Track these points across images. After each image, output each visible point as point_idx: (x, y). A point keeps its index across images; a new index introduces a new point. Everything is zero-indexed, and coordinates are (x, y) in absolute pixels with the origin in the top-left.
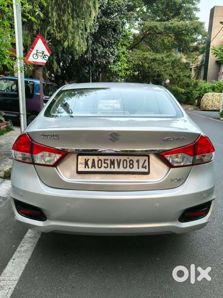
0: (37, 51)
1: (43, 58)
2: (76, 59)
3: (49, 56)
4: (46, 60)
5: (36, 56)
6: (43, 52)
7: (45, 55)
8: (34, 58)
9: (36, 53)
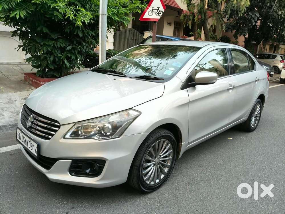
0: (153, 7)
1: (158, 15)
2: (240, 15)
3: (163, 12)
4: (160, 16)
5: (151, 13)
6: (159, 8)
7: (160, 11)
8: (149, 15)
9: (152, 10)
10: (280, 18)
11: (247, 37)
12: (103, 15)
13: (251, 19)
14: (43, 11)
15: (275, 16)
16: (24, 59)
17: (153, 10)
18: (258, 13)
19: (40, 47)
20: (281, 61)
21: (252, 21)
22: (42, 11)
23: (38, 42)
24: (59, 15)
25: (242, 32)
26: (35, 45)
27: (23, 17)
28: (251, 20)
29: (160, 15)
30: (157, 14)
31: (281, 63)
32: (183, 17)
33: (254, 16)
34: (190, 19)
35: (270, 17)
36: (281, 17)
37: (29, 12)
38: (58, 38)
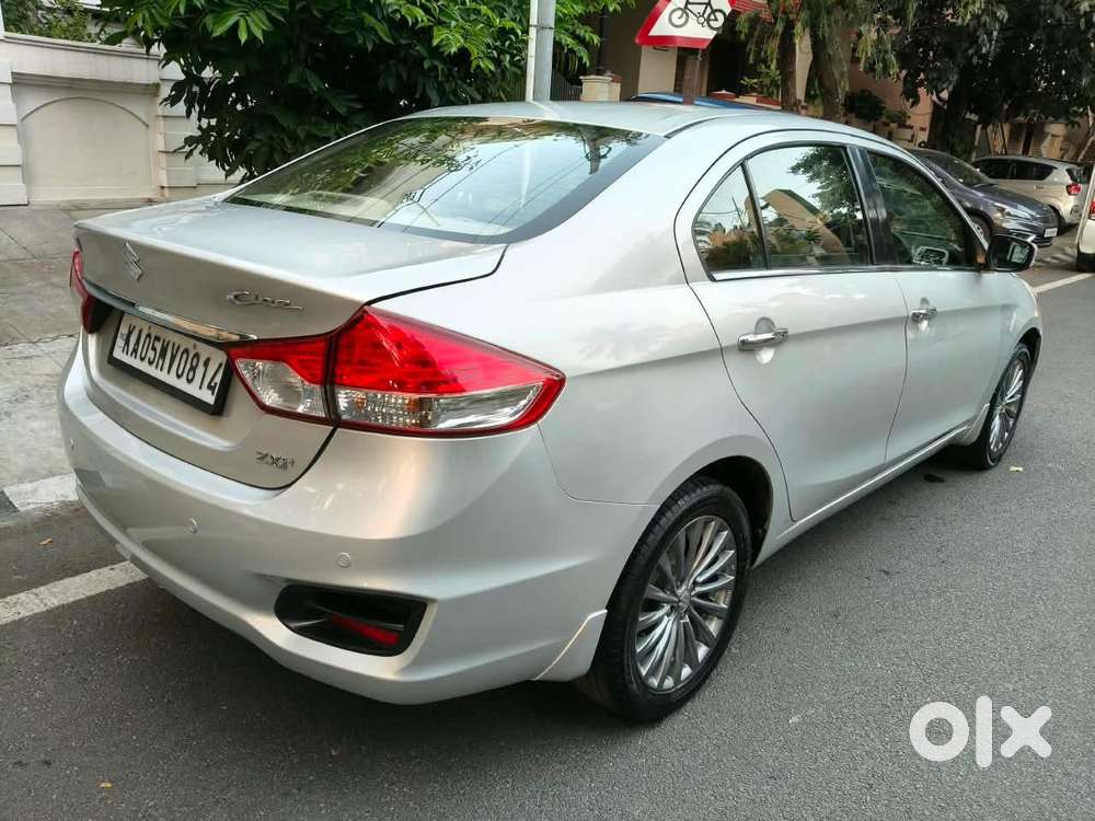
1: (705, 24)
3: (727, 13)
4: (715, 29)
5: (680, 17)
7: (713, 12)
8: (673, 25)
9: (682, 7)
10: (1083, 27)
11: (945, 95)
12: (543, 28)
13: (976, 31)
14: (320, 11)
15: (1058, 17)
16: (163, 187)
17: (689, 6)
18: (1004, 7)
19: (289, 146)
20: (1068, 187)
21: (981, 39)
22: (316, 13)
23: (284, 129)
24: (378, 29)
25: (939, 79)
26: (271, 138)
27: (261, 38)
28: (978, 33)
29: (713, 24)
30: (702, 20)
31: (1069, 193)
32: (746, 25)
33: (988, 20)
34: (772, 34)
35: (1038, 22)
36: (1086, 23)
37: (274, 18)
38: (353, 112)
